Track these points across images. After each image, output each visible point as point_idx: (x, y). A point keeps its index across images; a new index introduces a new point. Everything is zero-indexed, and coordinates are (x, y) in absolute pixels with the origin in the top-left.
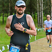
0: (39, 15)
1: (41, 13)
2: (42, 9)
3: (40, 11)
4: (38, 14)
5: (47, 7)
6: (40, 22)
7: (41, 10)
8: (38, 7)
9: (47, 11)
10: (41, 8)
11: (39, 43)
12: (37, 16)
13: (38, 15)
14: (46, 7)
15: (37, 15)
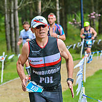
0: (10, 23)
1: (14, 16)
2: (17, 7)
3: (12, 11)
4: (7, 19)
5: (28, 3)
6: (11, 38)
7: (15, 10)
8: (6, 3)
9: (28, 11)
10: (14, 4)
11: (12, 89)
12: (5, 25)
13: (7, 23)
14: (25, 2)
15: (5, 22)
